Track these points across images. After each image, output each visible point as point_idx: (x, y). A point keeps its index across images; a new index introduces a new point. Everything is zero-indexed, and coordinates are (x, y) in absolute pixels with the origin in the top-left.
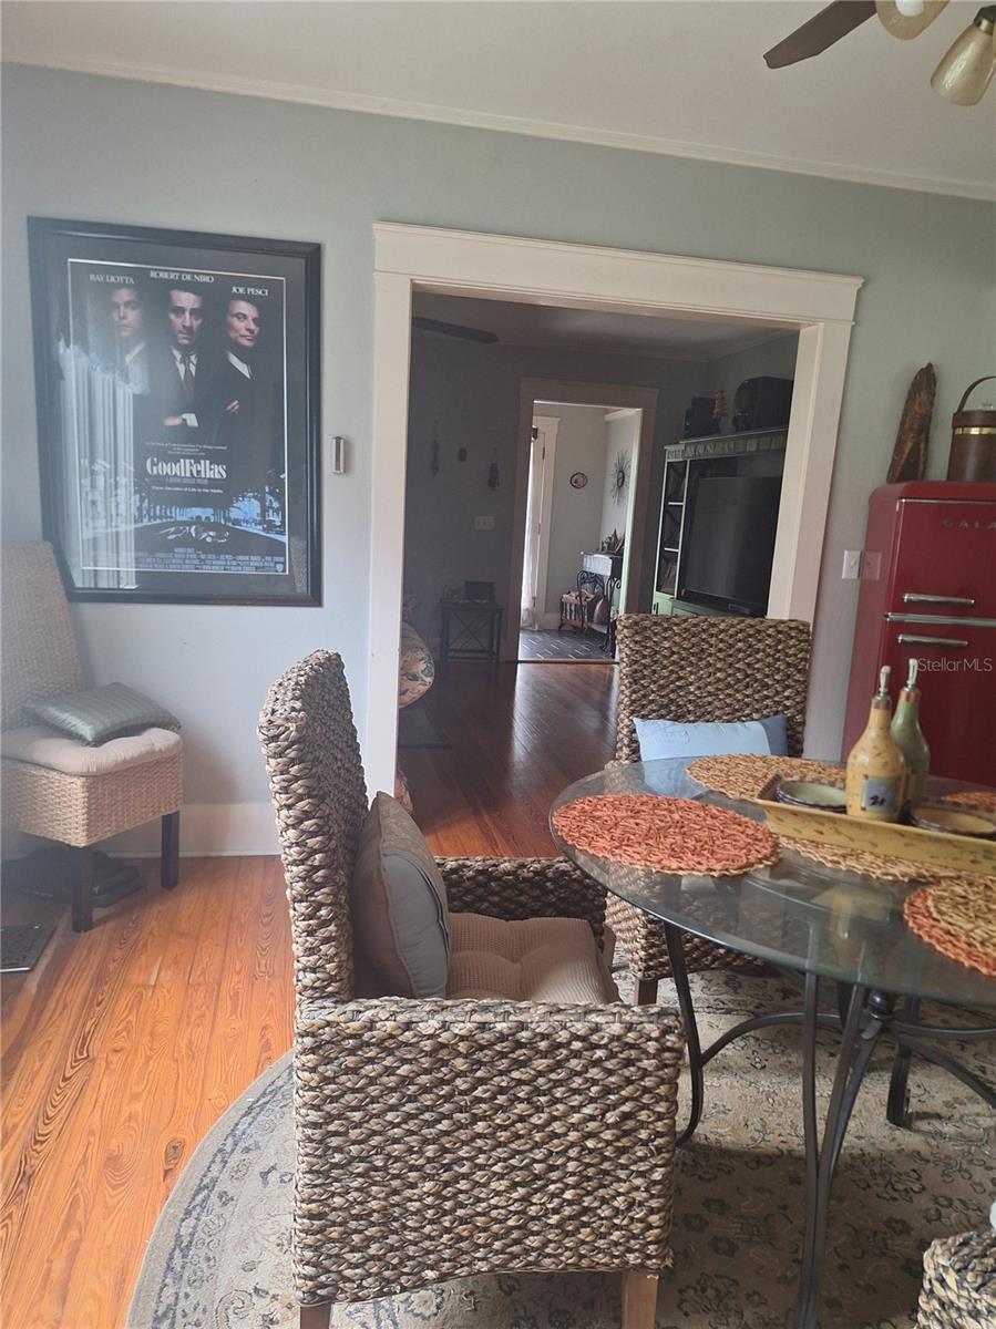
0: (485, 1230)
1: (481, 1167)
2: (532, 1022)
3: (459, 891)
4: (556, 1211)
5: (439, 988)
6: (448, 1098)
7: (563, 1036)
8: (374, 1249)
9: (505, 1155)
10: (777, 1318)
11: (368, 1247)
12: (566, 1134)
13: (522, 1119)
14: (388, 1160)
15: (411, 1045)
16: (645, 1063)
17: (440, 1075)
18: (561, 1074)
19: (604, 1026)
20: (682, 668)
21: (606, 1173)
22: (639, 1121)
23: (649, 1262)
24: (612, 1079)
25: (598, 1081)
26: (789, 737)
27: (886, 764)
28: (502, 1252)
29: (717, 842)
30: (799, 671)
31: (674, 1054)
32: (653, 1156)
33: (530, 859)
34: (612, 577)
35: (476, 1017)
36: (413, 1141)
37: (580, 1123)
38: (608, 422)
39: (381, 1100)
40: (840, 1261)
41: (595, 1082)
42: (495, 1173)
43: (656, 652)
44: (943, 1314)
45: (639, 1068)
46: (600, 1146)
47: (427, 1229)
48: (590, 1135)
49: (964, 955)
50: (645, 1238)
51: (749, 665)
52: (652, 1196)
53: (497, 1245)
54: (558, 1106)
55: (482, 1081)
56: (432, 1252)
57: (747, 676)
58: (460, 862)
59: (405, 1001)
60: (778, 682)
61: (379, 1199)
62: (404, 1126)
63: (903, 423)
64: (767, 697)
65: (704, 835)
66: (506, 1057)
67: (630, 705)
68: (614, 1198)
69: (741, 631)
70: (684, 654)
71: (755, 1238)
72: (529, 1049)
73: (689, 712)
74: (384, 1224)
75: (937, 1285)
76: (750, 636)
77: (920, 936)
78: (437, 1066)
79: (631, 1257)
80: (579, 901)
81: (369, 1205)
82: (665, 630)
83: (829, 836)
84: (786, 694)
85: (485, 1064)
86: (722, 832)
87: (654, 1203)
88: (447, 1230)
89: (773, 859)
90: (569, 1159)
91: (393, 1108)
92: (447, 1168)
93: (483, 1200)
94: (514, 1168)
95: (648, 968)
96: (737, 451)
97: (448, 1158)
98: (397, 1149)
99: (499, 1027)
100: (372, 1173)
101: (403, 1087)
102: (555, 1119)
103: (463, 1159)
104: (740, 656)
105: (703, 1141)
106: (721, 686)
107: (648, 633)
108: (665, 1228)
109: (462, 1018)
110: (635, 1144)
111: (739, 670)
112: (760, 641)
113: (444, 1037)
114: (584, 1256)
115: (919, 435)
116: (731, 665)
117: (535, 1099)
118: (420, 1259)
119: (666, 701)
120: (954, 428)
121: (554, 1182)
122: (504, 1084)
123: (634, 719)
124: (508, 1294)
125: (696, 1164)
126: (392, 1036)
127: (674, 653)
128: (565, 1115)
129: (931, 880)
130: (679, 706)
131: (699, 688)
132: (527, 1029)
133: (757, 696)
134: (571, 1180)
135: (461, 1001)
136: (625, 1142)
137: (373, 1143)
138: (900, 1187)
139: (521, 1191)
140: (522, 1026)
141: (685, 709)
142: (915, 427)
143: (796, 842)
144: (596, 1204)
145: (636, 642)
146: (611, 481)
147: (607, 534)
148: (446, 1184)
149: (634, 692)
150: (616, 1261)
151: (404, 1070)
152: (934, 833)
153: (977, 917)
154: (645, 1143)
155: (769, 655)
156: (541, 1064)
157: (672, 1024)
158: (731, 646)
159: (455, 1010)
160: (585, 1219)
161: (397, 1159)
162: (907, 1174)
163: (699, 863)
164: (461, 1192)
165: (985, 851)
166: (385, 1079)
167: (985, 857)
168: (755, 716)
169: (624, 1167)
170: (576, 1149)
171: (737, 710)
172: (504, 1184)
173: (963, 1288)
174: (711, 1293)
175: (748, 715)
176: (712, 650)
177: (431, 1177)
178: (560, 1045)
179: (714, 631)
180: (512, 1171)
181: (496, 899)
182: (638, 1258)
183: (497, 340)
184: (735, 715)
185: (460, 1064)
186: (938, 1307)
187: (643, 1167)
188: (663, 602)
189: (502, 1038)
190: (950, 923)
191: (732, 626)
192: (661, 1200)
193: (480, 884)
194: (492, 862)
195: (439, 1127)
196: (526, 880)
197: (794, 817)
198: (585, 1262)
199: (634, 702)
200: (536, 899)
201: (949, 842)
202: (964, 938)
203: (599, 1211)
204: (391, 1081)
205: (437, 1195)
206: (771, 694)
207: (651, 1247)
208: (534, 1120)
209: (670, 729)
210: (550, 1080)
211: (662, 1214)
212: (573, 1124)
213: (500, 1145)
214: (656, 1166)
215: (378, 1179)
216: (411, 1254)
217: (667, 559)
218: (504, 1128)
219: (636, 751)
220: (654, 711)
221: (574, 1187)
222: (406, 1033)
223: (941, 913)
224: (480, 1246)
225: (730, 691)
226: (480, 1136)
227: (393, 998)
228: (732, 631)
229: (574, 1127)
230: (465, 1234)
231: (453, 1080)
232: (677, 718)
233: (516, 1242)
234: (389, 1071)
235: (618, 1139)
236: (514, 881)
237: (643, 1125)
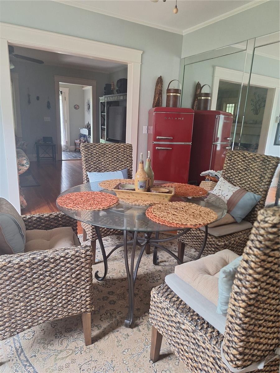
0: (41, 312)
1: (37, 296)
2: (48, 255)
3: (32, 224)
4: (60, 303)
5: (22, 250)
6: (25, 279)
7: (58, 257)
8: (7, 324)
9: (44, 291)
10: (125, 316)
11: (5, 324)
12: (61, 282)
13: (48, 281)
14: (8, 299)
15: (11, 267)
16: (82, 260)
17: (22, 274)
18: (58, 267)
19: (69, 253)
20: (100, 158)
21: (74, 290)
22: (81, 275)
23: (88, 310)
24: (73, 266)
25: (69, 267)
26: (128, 174)
27: (143, 177)
28: (47, 317)
29: (103, 201)
30: (130, 157)
31: (90, 256)
32: (86, 283)
33: (53, 213)
34: (88, 135)
35: (31, 256)
36: (16, 293)
37: (65, 279)
38: (84, 90)
39: (4, 284)
40: (140, 299)
41: (68, 267)
42: (42, 297)
43: (92, 154)
44: (155, 304)
45: (80, 262)
46: (71, 283)
47: (23, 316)
48: (68, 281)
49: (157, 220)
50: (86, 304)
51: (117, 156)
52: (87, 293)
53: (45, 315)
54: (58, 276)
55: (35, 273)
56: (26, 321)
57: (117, 159)
58: (31, 216)
59: (9, 256)
60: (125, 160)
61: (7, 311)
62: (12, 289)
63: (155, 92)
64: (123, 164)
65: (100, 200)
66: (42, 266)
67: (86, 169)
68: (76, 296)
69: (115, 147)
70: (100, 154)
71: (120, 299)
72: (48, 262)
73: (103, 169)
74: (10, 317)
75: (153, 298)
76: (117, 148)
77: (148, 217)
78: (20, 271)
79: (83, 310)
80: (69, 222)
81: (4, 313)
82: (94, 147)
83: (131, 197)
84: (127, 163)
85: (35, 268)
86: (105, 199)
87: (87, 295)
88: (29, 315)
89: (117, 204)
90: (63, 289)
91: (8, 285)
92: (27, 298)
93: (39, 304)
94: (47, 294)
95: (93, 237)
96: (118, 99)
97: (27, 295)
98: (11, 296)
99: (38, 258)
100: (4, 304)
101: (10, 279)
102: (58, 279)
103: (32, 295)
104: (115, 154)
105: (109, 278)
106: (110, 162)
107: (89, 148)
108: (91, 300)
109: (27, 257)
110: (81, 281)
111: (115, 157)
112: (120, 149)
113: (21, 263)
114: (70, 313)
115: (159, 95)
116: (113, 156)
117: (51, 275)
118: (22, 324)
119: (96, 167)
120: (167, 93)
121: (59, 295)
122: (41, 273)
123: (87, 172)
124: (53, 327)
125: (106, 284)
126: (5, 266)
127: (97, 154)
128: (61, 278)
129: (154, 204)
130: (100, 168)
131: (105, 163)
132: (47, 257)
133: (120, 164)
134: (64, 294)
135: (26, 253)
136: (78, 281)
137: (3, 296)
138: (155, 279)
139: (50, 300)
140: (46, 257)
141: (101, 169)
142: (158, 93)
143: (123, 199)
144: (72, 299)
145: (86, 151)
146: (86, 107)
147: (86, 123)
148: (28, 302)
149: (87, 165)
150: (79, 312)
151: (10, 274)
152: (154, 193)
153: (162, 211)
154: (84, 280)
155: (122, 153)
156: (52, 266)
157: (88, 249)
158: (112, 151)
159: (25, 255)
160: (69, 303)
161: (11, 299)
162: (157, 276)
163: (97, 207)
164: (32, 303)
165: (166, 196)
166: (4, 278)
167: (166, 197)
168: (120, 169)
169: (78, 288)
170: (65, 286)
171: (115, 168)
172: (45, 299)
173: (158, 297)
174: (109, 314)
175: (118, 169)
176: (107, 152)
177: (23, 302)
178: (57, 260)
179: (107, 147)
180: (47, 295)
181: (44, 225)
182: (84, 310)
183: (43, 63)
184: (115, 170)
185: (27, 270)
186: (154, 303)
187: (84, 286)
188: (102, 141)
189: (40, 260)
190: (156, 214)
191: (112, 146)
192: (89, 294)
193: (38, 221)
194: (41, 215)
195: (23, 288)
196: (52, 218)
197: (122, 193)
198: (70, 314)
199: (87, 167)
200: (56, 223)
201: (158, 195)
202: (158, 217)
203: (73, 300)
204: (7, 278)
205: (25, 306)
206: (123, 163)
207: (88, 306)
208: (52, 280)
209: (97, 174)
210: (55, 269)
211: (90, 297)
212: (63, 279)
213: (42, 289)
214: (87, 285)
215: (6, 305)
216: (19, 323)
217: (103, 130)
218: (43, 284)
219: (88, 181)
220: (93, 170)
221: (65, 296)
222: (9, 264)
223: (154, 212)
224: (40, 316)
225: (113, 163)
226: (36, 288)
227: (5, 255)
228: (112, 147)
229: (63, 280)
230: (35, 314)
231: (26, 274)
232: (99, 171)
233: (50, 313)
234: (5, 275)
235: (76, 281)
236: (49, 219)
237: (83, 276)
